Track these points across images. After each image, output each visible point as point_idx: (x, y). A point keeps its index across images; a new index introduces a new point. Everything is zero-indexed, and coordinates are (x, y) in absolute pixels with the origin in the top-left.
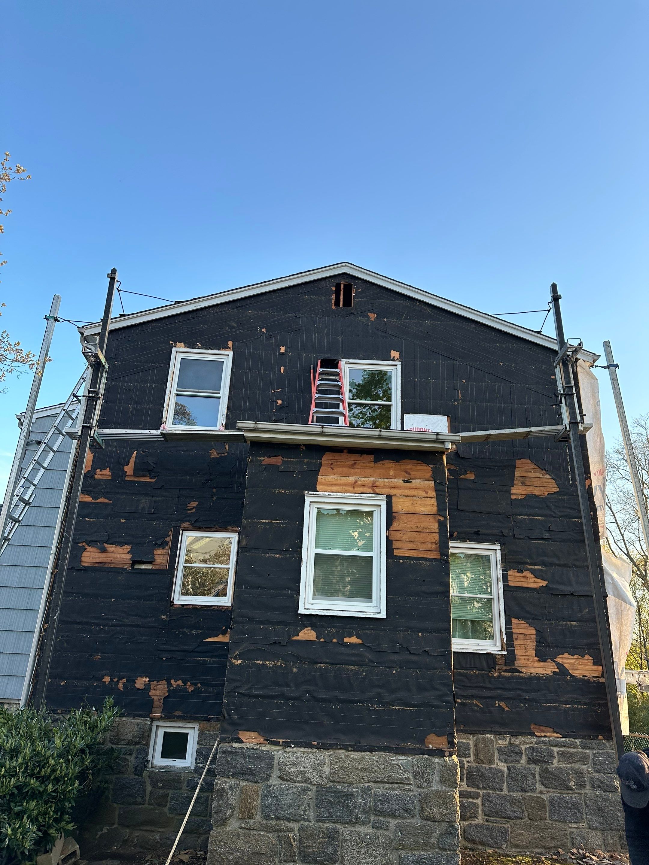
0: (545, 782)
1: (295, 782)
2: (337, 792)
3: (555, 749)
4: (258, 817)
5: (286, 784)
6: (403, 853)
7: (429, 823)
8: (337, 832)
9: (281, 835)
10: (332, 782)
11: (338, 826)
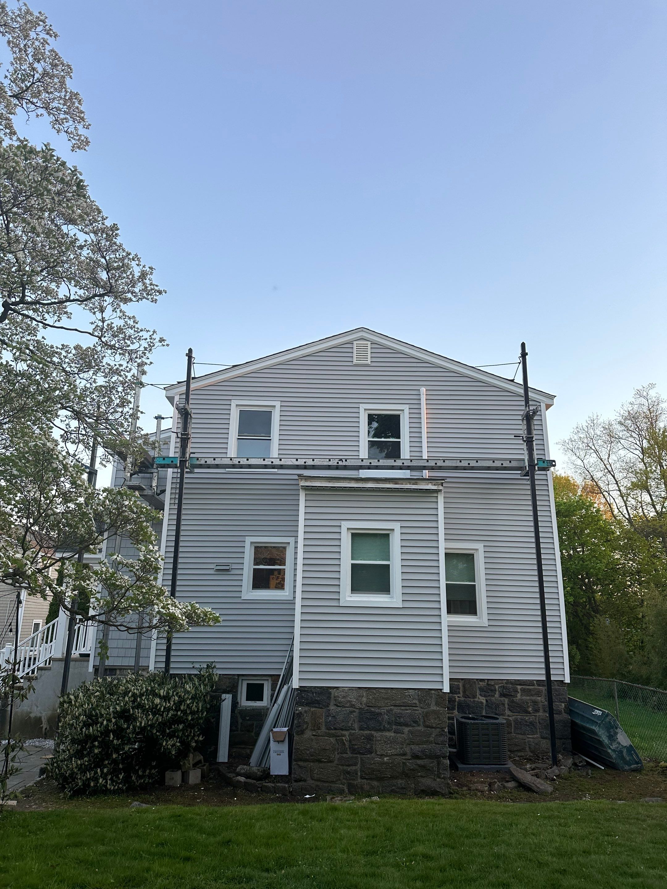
0: (511, 709)
1: (345, 707)
2: (371, 712)
3: (519, 687)
4: (323, 729)
5: (340, 709)
6: (413, 747)
7: (429, 729)
8: (372, 736)
9: (338, 738)
10: (368, 706)
11: (373, 732)
